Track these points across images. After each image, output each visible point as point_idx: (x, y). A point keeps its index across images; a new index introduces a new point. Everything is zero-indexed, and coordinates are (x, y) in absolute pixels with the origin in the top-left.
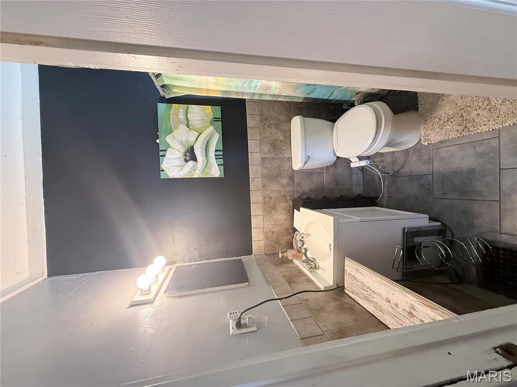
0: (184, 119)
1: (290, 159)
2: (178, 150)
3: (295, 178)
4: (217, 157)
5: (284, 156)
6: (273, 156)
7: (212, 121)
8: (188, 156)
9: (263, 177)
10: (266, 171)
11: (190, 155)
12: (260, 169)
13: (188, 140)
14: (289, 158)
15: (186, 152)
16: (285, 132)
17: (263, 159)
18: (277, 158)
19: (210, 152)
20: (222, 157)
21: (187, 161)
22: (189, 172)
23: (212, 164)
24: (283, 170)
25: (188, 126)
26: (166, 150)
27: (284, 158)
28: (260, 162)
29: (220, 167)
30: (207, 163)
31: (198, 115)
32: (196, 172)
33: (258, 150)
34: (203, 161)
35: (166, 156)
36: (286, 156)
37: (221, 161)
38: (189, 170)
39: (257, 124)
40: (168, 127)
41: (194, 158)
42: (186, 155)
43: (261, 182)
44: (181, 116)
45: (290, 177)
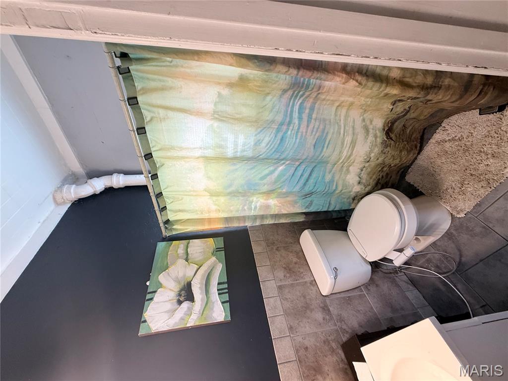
0: (183, 253)
1: (314, 282)
2: (171, 290)
3: (331, 309)
4: (221, 292)
5: (305, 280)
6: (292, 282)
7: (213, 252)
8: (183, 295)
9: (286, 313)
10: (288, 305)
11: (186, 294)
12: (279, 303)
13: (185, 276)
14: (312, 281)
15: (181, 291)
16: (297, 253)
17: (280, 288)
18: (298, 284)
19: (211, 287)
20: (227, 291)
21: (180, 302)
22: (182, 319)
23: (213, 303)
24: (310, 299)
25: (187, 260)
26: (155, 292)
27: (306, 282)
28: (276, 292)
29: (225, 304)
30: (207, 301)
31: (199, 248)
32: (191, 317)
33: (271, 277)
34: (202, 300)
35: (155, 299)
36: (308, 279)
37: (226, 297)
38: (182, 315)
39: (264, 248)
40: (163, 264)
41: (190, 297)
42: (180, 295)
43: (284, 322)
44: (181, 251)
45: (323, 308)
